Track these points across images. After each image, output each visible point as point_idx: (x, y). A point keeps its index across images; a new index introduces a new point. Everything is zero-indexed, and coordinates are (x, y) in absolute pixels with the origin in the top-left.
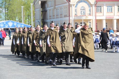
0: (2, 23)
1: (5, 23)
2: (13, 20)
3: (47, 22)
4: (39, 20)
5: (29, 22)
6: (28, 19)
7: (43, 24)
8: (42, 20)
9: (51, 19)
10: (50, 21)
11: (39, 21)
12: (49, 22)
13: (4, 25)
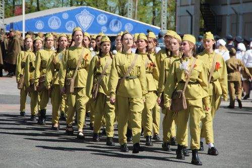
0: (55, 15)
1: (65, 16)
2: (97, 6)
3: (221, 16)
4: (193, 7)
5: (154, 13)
6: (151, 4)
7: (205, 22)
8: (203, 7)
9: (239, 3)
10: (234, 13)
11: (191, 9)
12: (231, 15)
13: (64, 22)
